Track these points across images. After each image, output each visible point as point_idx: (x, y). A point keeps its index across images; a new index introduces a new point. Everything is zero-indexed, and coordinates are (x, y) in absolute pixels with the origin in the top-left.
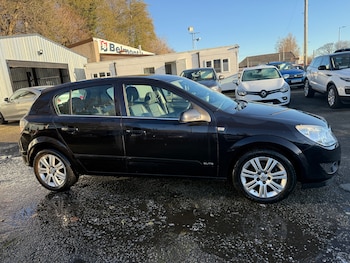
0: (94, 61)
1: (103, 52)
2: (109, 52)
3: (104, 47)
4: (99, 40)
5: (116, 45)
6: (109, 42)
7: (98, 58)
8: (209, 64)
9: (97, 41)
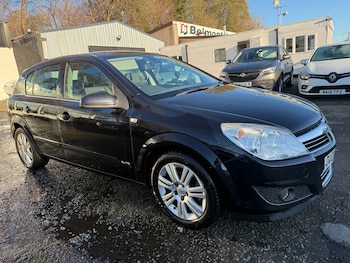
0: (172, 44)
1: (182, 35)
2: (189, 35)
3: (184, 30)
4: (179, 23)
5: (198, 27)
6: (189, 25)
7: (176, 41)
8: (289, 41)
9: (177, 25)
